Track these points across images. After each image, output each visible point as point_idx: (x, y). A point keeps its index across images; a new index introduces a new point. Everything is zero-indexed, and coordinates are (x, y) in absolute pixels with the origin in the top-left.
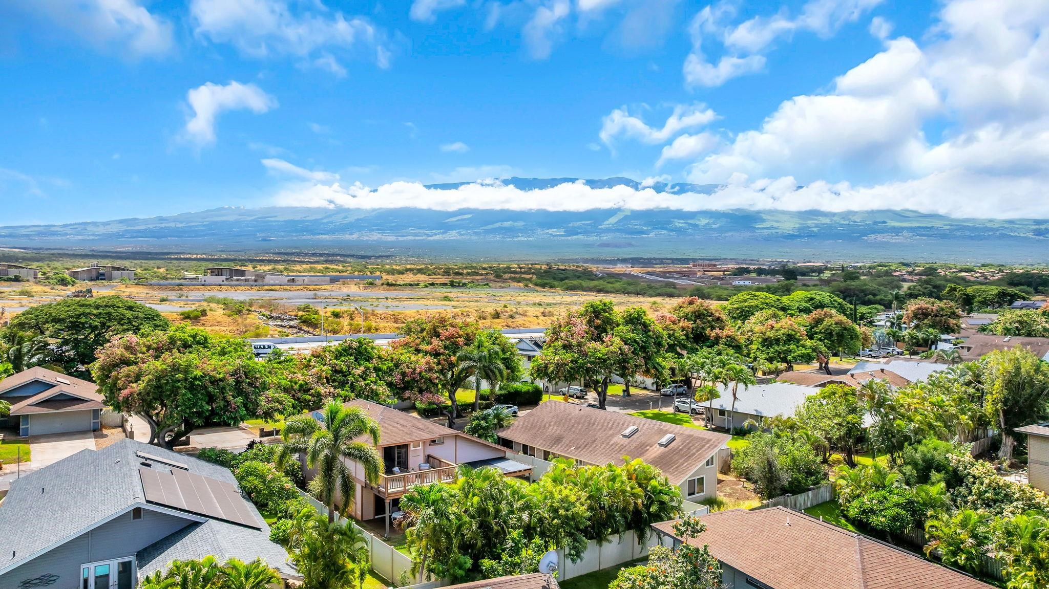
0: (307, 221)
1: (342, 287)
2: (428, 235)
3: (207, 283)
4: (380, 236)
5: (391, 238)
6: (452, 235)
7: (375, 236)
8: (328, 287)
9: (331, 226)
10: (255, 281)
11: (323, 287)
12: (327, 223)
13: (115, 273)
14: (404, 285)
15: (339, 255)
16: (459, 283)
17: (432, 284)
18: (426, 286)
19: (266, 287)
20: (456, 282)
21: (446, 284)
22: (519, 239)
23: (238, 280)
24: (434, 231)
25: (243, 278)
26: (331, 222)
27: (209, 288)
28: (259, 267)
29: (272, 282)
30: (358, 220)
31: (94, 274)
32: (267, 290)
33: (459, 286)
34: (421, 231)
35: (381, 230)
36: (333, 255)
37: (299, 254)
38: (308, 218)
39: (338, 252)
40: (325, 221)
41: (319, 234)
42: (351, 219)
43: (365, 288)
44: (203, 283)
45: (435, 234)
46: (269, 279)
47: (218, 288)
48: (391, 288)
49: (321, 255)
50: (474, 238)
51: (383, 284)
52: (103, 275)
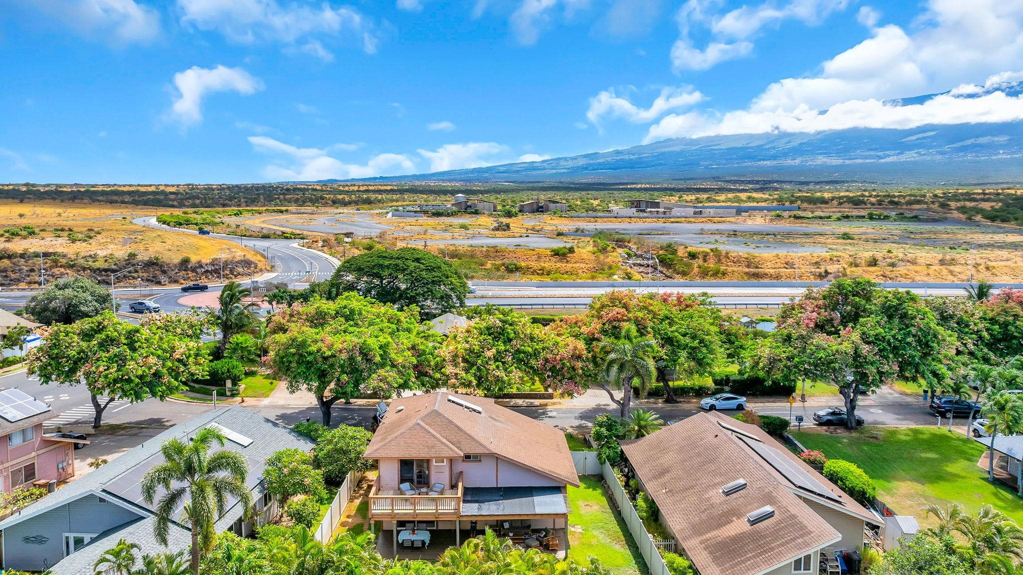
0: (749, 148)
1: (747, 220)
2: (880, 157)
3: (619, 215)
4: (825, 160)
5: (836, 161)
6: (910, 156)
7: (821, 160)
8: (733, 219)
9: (773, 152)
10: (664, 213)
11: (728, 219)
12: (769, 149)
13: (552, 205)
14: (813, 218)
15: (777, 182)
16: (880, 216)
17: (847, 217)
18: (839, 219)
19: (672, 220)
20: (876, 215)
21: (863, 217)
22: (1000, 156)
23: (651, 212)
24: (888, 152)
25: (656, 210)
26: (774, 148)
27: (620, 220)
28: (685, 197)
29: (678, 214)
30: (802, 144)
31: (535, 206)
32: (673, 222)
33: (880, 219)
34: (872, 153)
35: (827, 154)
36: (770, 182)
37: (735, 182)
38: (749, 145)
39: (777, 179)
40: (767, 147)
41: (760, 160)
42: (795, 143)
43: (772, 221)
44: (616, 215)
45: (889, 156)
46: (676, 211)
47: (628, 220)
48: (797, 221)
49: (758, 182)
50: (939, 157)
51: (790, 217)
52: (542, 207)
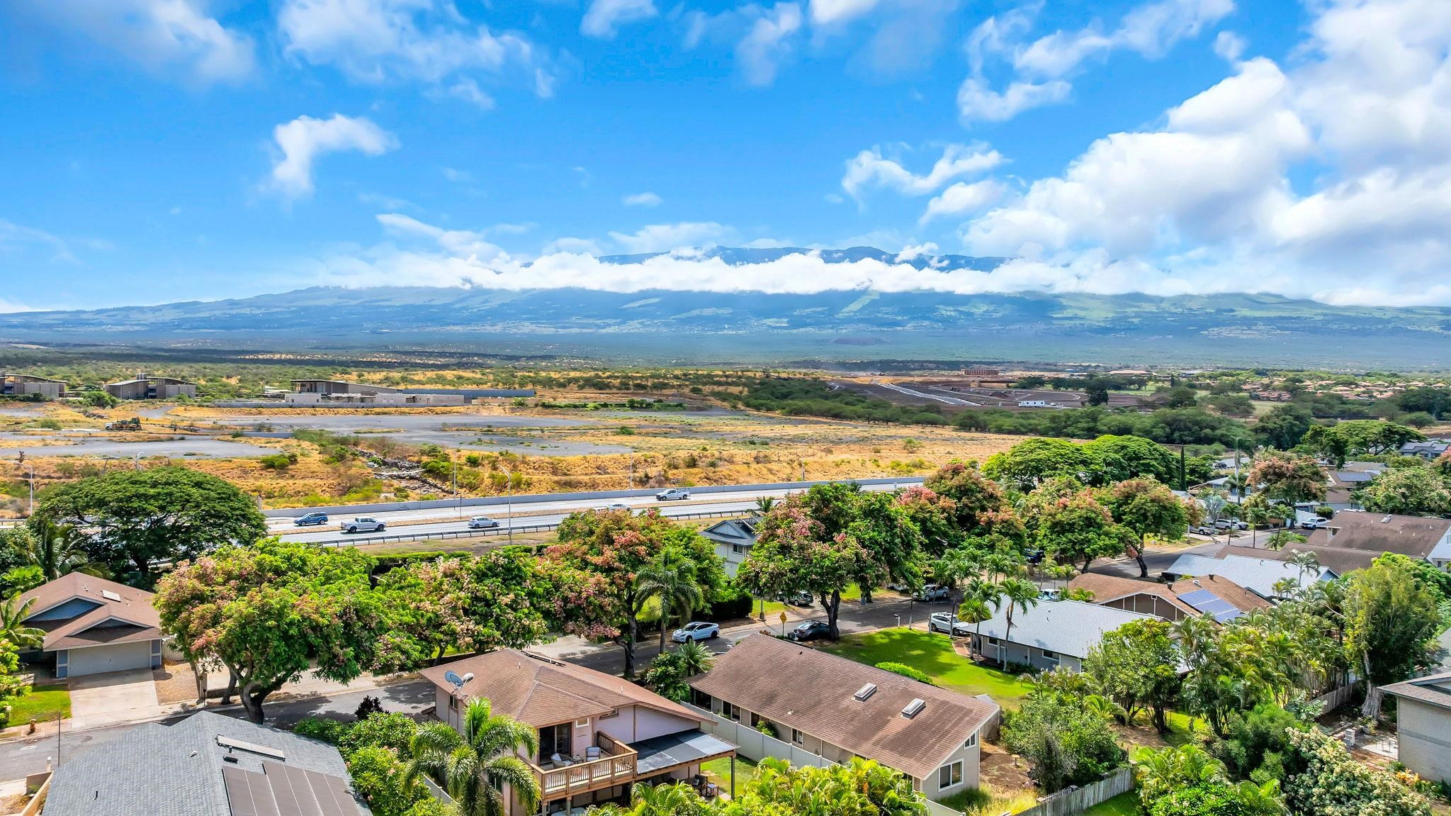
0: (432, 307)
1: (481, 409)
2: (599, 327)
3: (296, 403)
4: (534, 327)
5: (549, 331)
6: (633, 327)
7: (527, 328)
8: (462, 409)
9: (465, 314)
10: (362, 400)
11: (455, 409)
12: (459, 310)
13: (170, 388)
14: (566, 406)
15: (477, 355)
16: (641, 404)
17: (605, 405)
18: (596, 408)
19: (377, 410)
20: (637, 402)
21: (624, 405)
22: (726, 332)
23: (338, 398)
24: (608, 321)
25: (345, 395)
26: (466, 308)
27: (298, 410)
28: (366, 376)
29: (385, 402)
30: (503, 305)
31: (141, 390)
32: (378, 414)
33: (641, 407)
34: (591, 321)
35: (536, 320)
36: (468, 355)
37: (421, 354)
38: (434, 303)
39: (475, 351)
40: (457, 306)
41: (449, 324)
42: (494, 303)
43: (513, 410)
44: (290, 403)
45: (609, 325)
46: (381, 397)
47: (311, 410)
48: (547, 411)
49: (452, 355)
50: (664, 330)
51: (536, 405)
52: (153, 390)
